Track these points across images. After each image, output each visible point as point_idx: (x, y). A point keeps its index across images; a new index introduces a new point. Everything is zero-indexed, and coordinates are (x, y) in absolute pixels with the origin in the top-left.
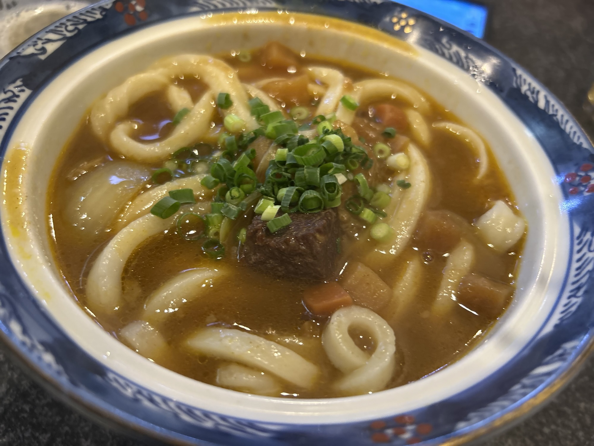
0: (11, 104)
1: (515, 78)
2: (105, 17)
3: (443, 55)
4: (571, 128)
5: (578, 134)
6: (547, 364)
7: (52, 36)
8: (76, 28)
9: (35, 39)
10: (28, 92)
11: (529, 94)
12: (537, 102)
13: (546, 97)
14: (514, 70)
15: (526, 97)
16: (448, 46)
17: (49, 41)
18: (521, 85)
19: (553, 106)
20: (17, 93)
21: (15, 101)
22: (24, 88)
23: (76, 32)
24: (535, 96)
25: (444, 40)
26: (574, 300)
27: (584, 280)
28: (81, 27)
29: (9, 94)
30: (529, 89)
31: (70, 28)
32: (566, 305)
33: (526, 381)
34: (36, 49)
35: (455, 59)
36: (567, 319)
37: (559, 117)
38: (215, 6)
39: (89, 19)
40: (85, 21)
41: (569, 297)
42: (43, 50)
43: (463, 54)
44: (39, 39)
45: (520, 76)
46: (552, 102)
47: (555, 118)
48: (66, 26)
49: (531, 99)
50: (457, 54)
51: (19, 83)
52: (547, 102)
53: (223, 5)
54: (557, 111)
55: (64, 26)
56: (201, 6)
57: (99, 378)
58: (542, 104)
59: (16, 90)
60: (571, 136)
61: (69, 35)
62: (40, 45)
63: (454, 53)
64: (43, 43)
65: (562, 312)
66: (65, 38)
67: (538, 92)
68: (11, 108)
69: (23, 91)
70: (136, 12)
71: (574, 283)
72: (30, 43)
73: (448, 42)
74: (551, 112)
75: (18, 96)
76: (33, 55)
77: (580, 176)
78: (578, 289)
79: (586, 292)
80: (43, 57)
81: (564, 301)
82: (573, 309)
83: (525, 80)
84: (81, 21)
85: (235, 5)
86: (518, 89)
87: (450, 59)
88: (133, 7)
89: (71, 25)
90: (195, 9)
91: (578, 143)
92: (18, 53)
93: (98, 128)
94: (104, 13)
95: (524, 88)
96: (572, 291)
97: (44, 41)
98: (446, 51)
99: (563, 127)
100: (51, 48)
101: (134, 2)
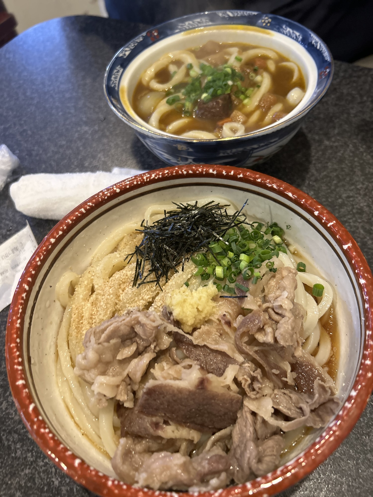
0: (118, 74)
1: (310, 38)
2: (144, 39)
3: (284, 34)
4: (326, 54)
5: (328, 56)
7: (127, 49)
8: (134, 45)
10: (122, 69)
12: (317, 46)
13: (320, 44)
14: (310, 35)
15: (313, 45)
16: (285, 29)
17: (126, 51)
19: (322, 47)
23: (134, 47)
24: (316, 44)
25: (284, 27)
28: (136, 44)
29: (117, 70)
30: (315, 42)
34: (123, 54)
35: (288, 35)
37: (323, 51)
38: (185, 28)
39: (139, 41)
40: (137, 42)
42: (125, 54)
43: (291, 31)
44: (123, 50)
45: (312, 37)
46: (322, 45)
47: (321, 52)
49: (315, 46)
50: (289, 32)
51: (119, 66)
52: (320, 46)
53: (189, 27)
54: (323, 49)
56: (180, 29)
58: (318, 47)
59: (119, 69)
60: (325, 57)
64: (124, 52)
66: (131, 49)
67: (318, 42)
68: (118, 75)
70: (155, 36)
72: (121, 52)
73: (285, 27)
74: (321, 50)
75: (120, 71)
76: (122, 57)
77: (324, 71)
80: (125, 57)
83: (314, 38)
85: (194, 27)
86: (311, 42)
87: (286, 35)
88: (153, 34)
90: (177, 31)
91: (327, 59)
92: (117, 56)
93: (144, 83)
95: (313, 42)
98: (285, 32)
99: (323, 54)
100: (127, 53)
101: (154, 32)
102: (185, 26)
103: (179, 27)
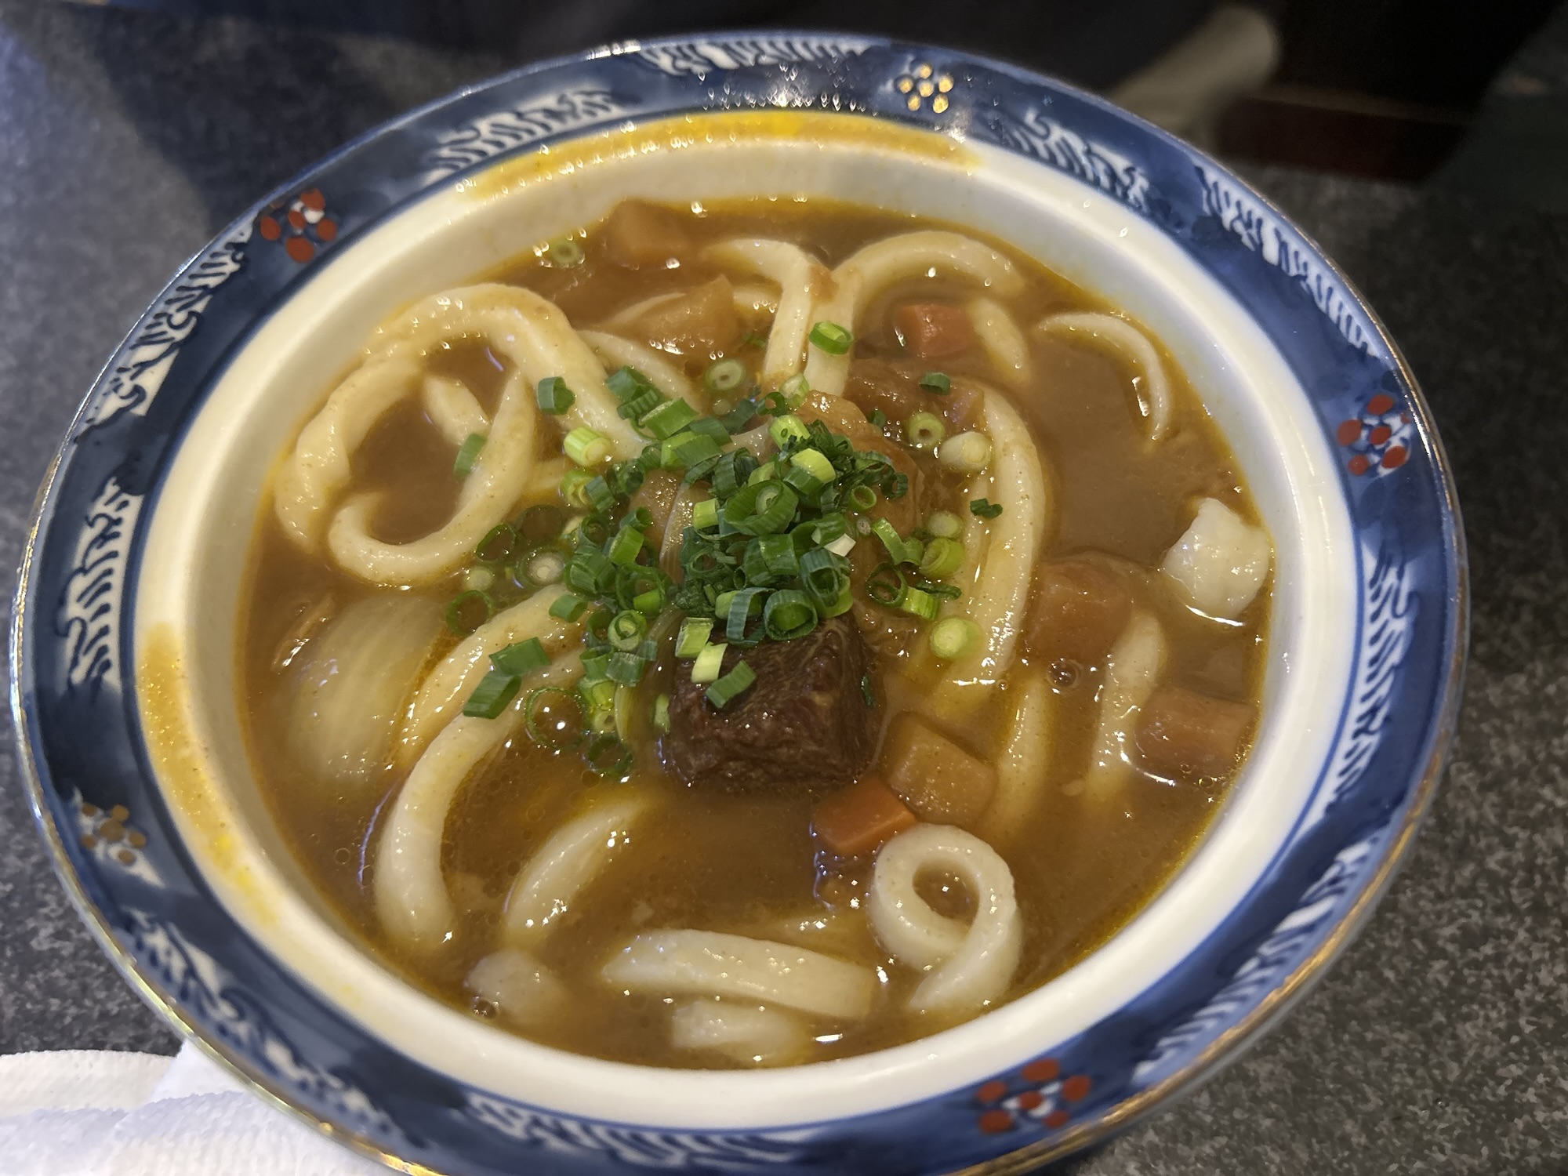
0: (111, 546)
1: (1205, 193)
2: (244, 264)
3: (1033, 154)
4: (1341, 307)
5: (1357, 321)
6: (1308, 904)
7: (146, 353)
8: (192, 314)
9: (113, 375)
10: (135, 502)
11: (1239, 227)
12: (1260, 246)
13: (1278, 234)
14: (1200, 172)
15: (1234, 236)
16: (1041, 130)
17: (143, 366)
18: (1220, 209)
19: (1296, 254)
20: (115, 516)
21: (116, 535)
22: (125, 497)
23: (194, 320)
24: (1254, 232)
25: (1029, 117)
26: (1366, 741)
27: (1383, 691)
28: (199, 307)
29: (101, 524)
30: (1240, 217)
31: (179, 318)
32: (1348, 755)
33: (1267, 950)
34: (122, 398)
35: (1062, 161)
36: (1349, 790)
37: (1312, 281)
38: (481, 153)
39: (213, 282)
40: (205, 289)
41: (1357, 734)
42: (138, 392)
43: (1077, 144)
44: (122, 370)
45: (1216, 185)
46: (1295, 242)
47: (1303, 285)
48: (170, 317)
49: (1246, 240)
50: (1065, 146)
51: (111, 489)
52: (1283, 246)
53: (499, 144)
54: (1305, 265)
55: (164, 320)
56: (448, 162)
57: (456, 1115)
58: (1271, 252)
59: (110, 510)
60: (1343, 327)
61: (179, 335)
62: (127, 386)
63: (1058, 145)
64: (133, 378)
65: (1342, 773)
66: (175, 345)
67: (1260, 222)
68: (113, 555)
69: (125, 504)
70: (309, 227)
71: (1365, 698)
72: (106, 387)
73: (1037, 120)
74: (1293, 272)
75: (118, 521)
76: (121, 412)
77: (1370, 427)
78: (1373, 712)
79: (1387, 719)
80: (141, 410)
81: (1346, 744)
82: (1363, 763)
83: (1227, 195)
84: (197, 293)
86: (1216, 217)
87: (1052, 161)
88: (300, 216)
89: (179, 310)
90: (437, 175)
91: (1358, 345)
92: (88, 421)
94: (239, 256)
95: (1229, 215)
96: (1360, 719)
97: (134, 371)
98: (1039, 144)
99: (1322, 306)
100: (152, 381)
101: (297, 206)
102: (478, 145)
103: (445, 152)
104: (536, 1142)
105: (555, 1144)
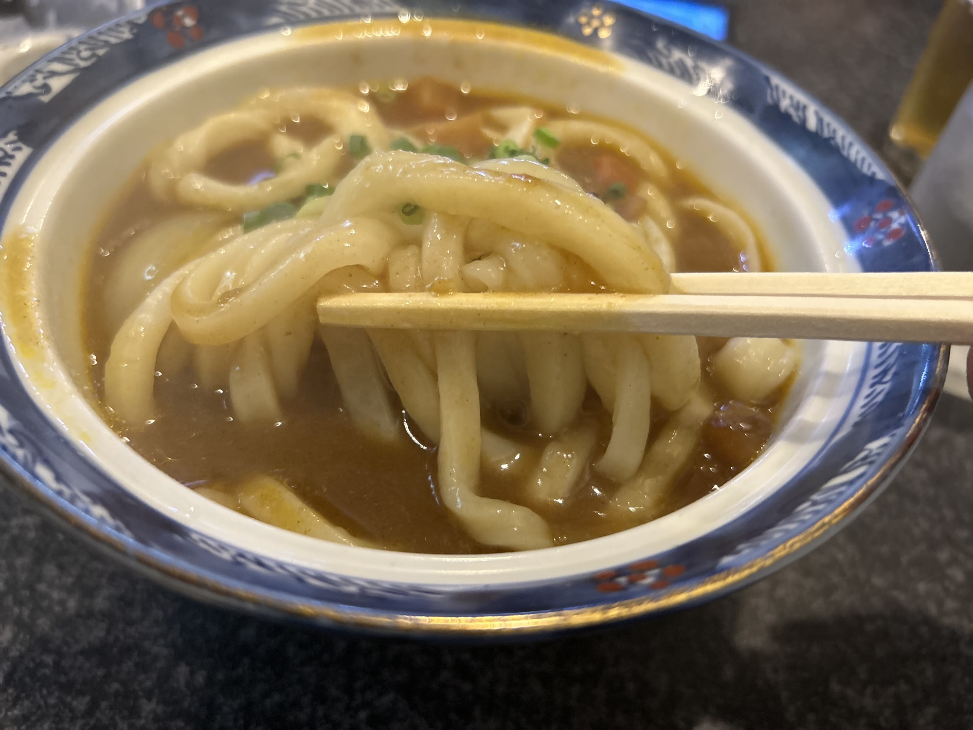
0: (3, 169)
1: (769, 91)
2: (137, 36)
3: (660, 66)
4: (858, 152)
5: (869, 160)
6: (846, 472)
7: (57, 67)
8: (93, 55)
9: (31, 72)
10: (25, 152)
11: (792, 112)
12: (804, 121)
13: (817, 113)
14: (767, 79)
15: (787, 117)
16: (665, 52)
17: (53, 74)
18: (779, 100)
19: (828, 125)
20: (10, 152)
21: (8, 164)
22: (20, 144)
23: (94, 60)
24: (800, 113)
25: (660, 44)
26: (879, 388)
27: (892, 360)
28: (101, 52)
30: (792, 105)
31: (85, 54)
32: (867, 397)
33: (816, 497)
34: (35, 87)
35: (678, 71)
36: (868, 414)
37: (839, 140)
38: (307, 15)
39: (113, 40)
40: (107, 43)
41: (873, 385)
42: (46, 88)
43: (689, 61)
44: (38, 71)
45: (777, 87)
46: (828, 118)
47: (832, 142)
48: (79, 52)
49: (796, 119)
50: (681, 63)
51: (12, 136)
52: (820, 121)
54: (834, 131)
55: (75, 52)
56: (285, 15)
57: (178, 538)
58: (812, 124)
59: (8, 148)
60: (859, 164)
61: (83, 64)
62: (40, 80)
63: (676, 63)
64: (45, 78)
65: (863, 406)
66: (77, 69)
67: (805, 108)
68: (4, 175)
69: (19, 149)
70: (184, 27)
71: (877, 366)
72: (24, 77)
73: (666, 46)
74: (826, 135)
75: (12, 157)
76: (29, 95)
77: (877, 220)
78: (885, 373)
79: (895, 374)
80: (46, 99)
81: (866, 391)
82: (880, 398)
83: (784, 93)
84: (101, 44)
85: (337, 13)
86: (776, 107)
87: (671, 71)
88: (180, 19)
89: (86, 50)
90: (274, 20)
91: (869, 173)
92: (8, 93)
94: (135, 31)
95: (785, 104)
96: (875, 377)
97: (47, 75)
98: (664, 61)
99: (845, 153)
100: (57, 84)
101: (180, 13)
102: (304, 9)
103: (283, 8)
104: (238, 564)
105: (254, 567)
